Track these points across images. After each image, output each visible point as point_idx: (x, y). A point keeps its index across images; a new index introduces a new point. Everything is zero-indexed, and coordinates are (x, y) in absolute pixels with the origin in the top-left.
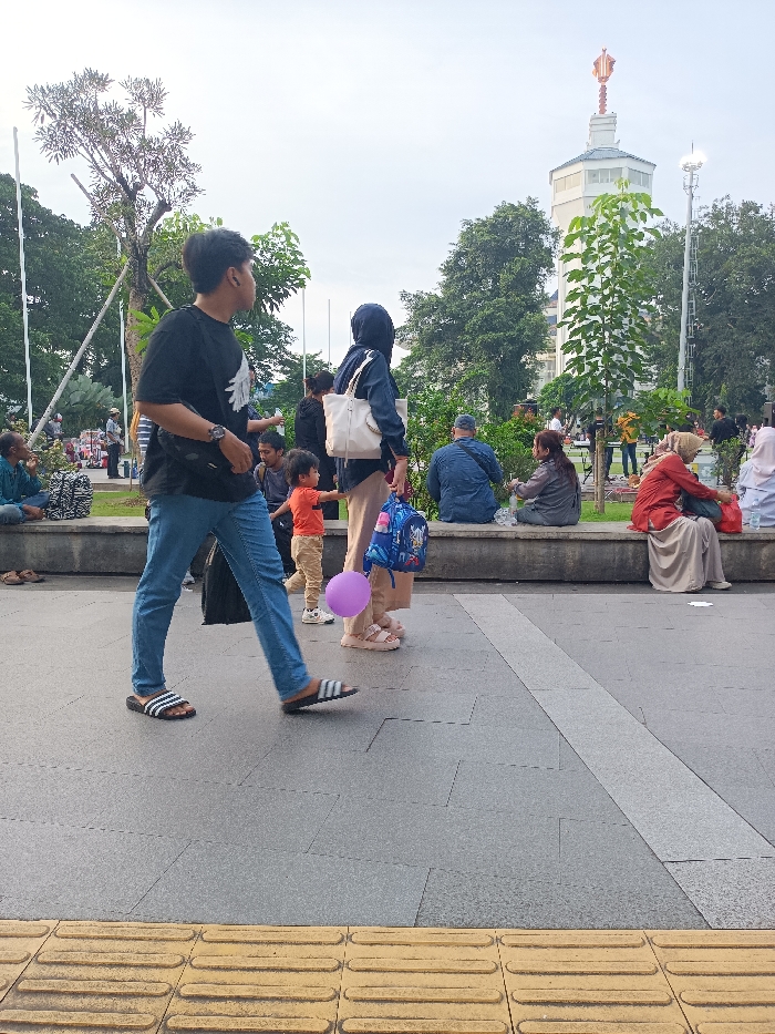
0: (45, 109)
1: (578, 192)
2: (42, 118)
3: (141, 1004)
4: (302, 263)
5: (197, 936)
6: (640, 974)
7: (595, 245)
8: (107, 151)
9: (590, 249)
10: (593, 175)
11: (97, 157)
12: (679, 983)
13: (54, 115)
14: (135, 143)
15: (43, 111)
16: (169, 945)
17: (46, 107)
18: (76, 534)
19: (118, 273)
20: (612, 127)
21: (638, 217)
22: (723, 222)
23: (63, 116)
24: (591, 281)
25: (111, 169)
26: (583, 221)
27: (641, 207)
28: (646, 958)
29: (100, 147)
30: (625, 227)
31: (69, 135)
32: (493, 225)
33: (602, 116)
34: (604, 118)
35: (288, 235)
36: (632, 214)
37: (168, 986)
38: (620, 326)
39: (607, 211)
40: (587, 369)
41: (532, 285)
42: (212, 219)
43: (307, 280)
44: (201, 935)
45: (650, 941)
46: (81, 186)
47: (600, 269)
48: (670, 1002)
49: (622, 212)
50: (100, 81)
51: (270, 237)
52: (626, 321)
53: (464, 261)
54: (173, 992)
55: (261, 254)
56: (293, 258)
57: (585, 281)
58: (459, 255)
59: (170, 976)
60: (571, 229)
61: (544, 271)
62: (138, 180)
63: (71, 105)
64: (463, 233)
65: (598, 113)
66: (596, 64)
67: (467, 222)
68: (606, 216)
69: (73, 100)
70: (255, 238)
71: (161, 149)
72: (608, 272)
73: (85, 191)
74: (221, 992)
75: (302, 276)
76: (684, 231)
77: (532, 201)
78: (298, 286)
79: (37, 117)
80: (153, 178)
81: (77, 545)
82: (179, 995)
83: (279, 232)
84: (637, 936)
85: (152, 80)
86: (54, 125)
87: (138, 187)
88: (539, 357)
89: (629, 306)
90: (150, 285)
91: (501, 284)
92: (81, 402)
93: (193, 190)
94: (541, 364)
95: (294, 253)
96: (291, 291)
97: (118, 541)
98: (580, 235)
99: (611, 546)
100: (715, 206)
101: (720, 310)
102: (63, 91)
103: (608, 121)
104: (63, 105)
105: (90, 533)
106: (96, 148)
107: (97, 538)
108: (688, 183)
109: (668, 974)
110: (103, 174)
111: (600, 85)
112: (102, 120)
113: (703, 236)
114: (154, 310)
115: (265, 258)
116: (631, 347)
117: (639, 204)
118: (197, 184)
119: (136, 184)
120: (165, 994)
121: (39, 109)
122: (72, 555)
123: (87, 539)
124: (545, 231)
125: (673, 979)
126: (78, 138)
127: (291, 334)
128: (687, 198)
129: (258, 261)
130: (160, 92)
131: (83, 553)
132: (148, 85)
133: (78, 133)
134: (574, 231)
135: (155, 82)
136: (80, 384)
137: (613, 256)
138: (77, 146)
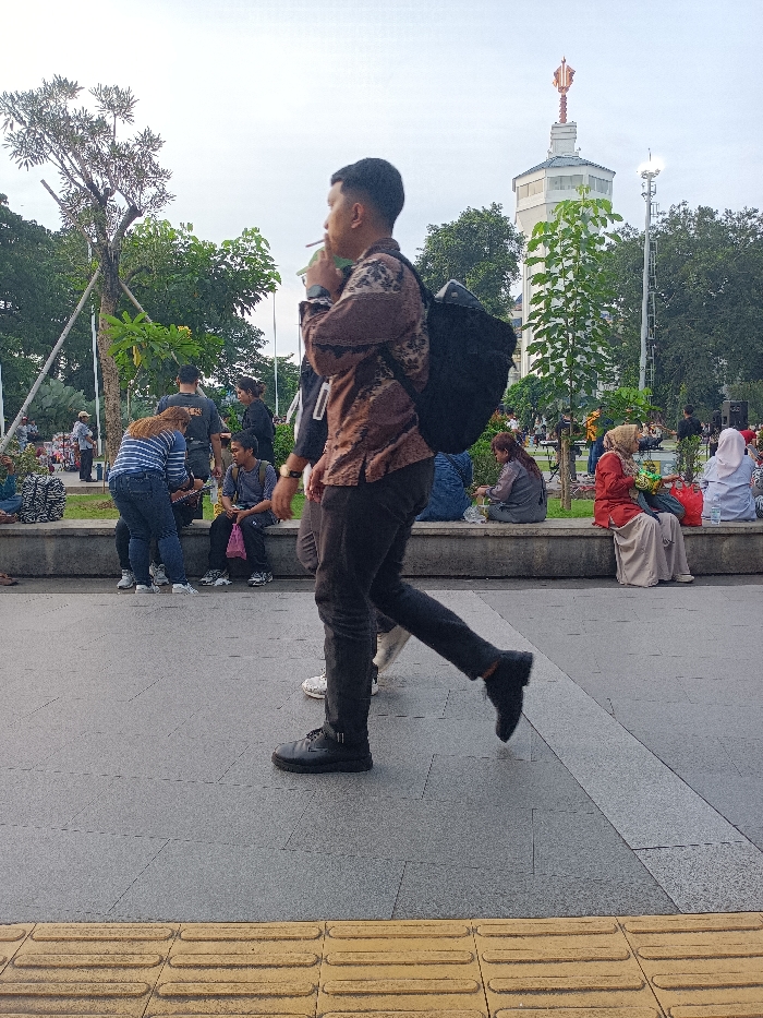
0: (14, 115)
1: (540, 198)
2: (11, 125)
3: (120, 1005)
4: (272, 267)
5: (175, 935)
6: (612, 960)
7: (558, 249)
8: (77, 157)
9: (553, 254)
10: (555, 182)
11: (67, 163)
12: (651, 968)
13: (24, 122)
14: (105, 150)
15: (12, 118)
16: (147, 945)
17: (16, 115)
18: (49, 536)
19: (89, 278)
20: (572, 135)
21: (599, 222)
22: (680, 227)
23: (32, 123)
24: (554, 284)
25: (80, 174)
26: (545, 226)
27: (602, 212)
28: (619, 944)
29: (70, 154)
30: (587, 232)
31: (39, 143)
32: (459, 231)
33: (564, 124)
34: (564, 128)
35: (259, 240)
36: (593, 220)
37: (146, 986)
38: (584, 327)
39: (568, 217)
40: (552, 369)
41: (497, 290)
42: (181, 225)
43: (277, 284)
44: (179, 934)
45: (622, 927)
46: (51, 193)
47: (564, 272)
48: (643, 987)
49: (584, 218)
50: (68, 88)
51: (241, 242)
52: (588, 322)
53: (430, 265)
54: (152, 991)
55: (232, 259)
56: (263, 262)
57: (548, 285)
58: (426, 260)
59: (149, 976)
60: (534, 235)
61: (509, 275)
62: (108, 186)
63: (40, 112)
64: (430, 238)
65: (559, 122)
66: (557, 74)
67: (433, 228)
68: (567, 221)
69: (42, 108)
70: (227, 243)
71: (131, 156)
72: (571, 276)
73: (55, 197)
75: (272, 280)
76: (642, 239)
77: (497, 207)
78: (268, 290)
79: (6, 124)
80: (124, 183)
81: (50, 547)
82: (158, 996)
83: (250, 237)
84: (607, 923)
85: (122, 87)
86: (24, 131)
87: (109, 193)
89: (591, 308)
90: (122, 290)
92: (54, 406)
93: (162, 198)
95: (264, 257)
96: (261, 295)
97: (90, 544)
98: (543, 240)
99: (576, 543)
100: (672, 213)
101: (679, 312)
102: (32, 99)
103: (568, 130)
104: (32, 111)
105: (62, 536)
106: (66, 154)
107: (70, 541)
108: (646, 190)
109: (640, 959)
110: (73, 180)
111: (560, 95)
112: (72, 127)
113: (661, 241)
114: (125, 315)
115: (236, 263)
116: (594, 348)
117: (600, 210)
118: (167, 190)
119: (106, 190)
120: (144, 994)
121: (8, 116)
122: (44, 557)
123: (60, 541)
124: (509, 236)
125: (644, 963)
126: (48, 144)
127: (262, 337)
128: (645, 205)
129: (229, 266)
130: (130, 100)
131: (57, 555)
132: (118, 93)
133: (47, 139)
134: (538, 236)
135: (125, 90)
136: (52, 388)
137: (575, 260)
138: (47, 152)
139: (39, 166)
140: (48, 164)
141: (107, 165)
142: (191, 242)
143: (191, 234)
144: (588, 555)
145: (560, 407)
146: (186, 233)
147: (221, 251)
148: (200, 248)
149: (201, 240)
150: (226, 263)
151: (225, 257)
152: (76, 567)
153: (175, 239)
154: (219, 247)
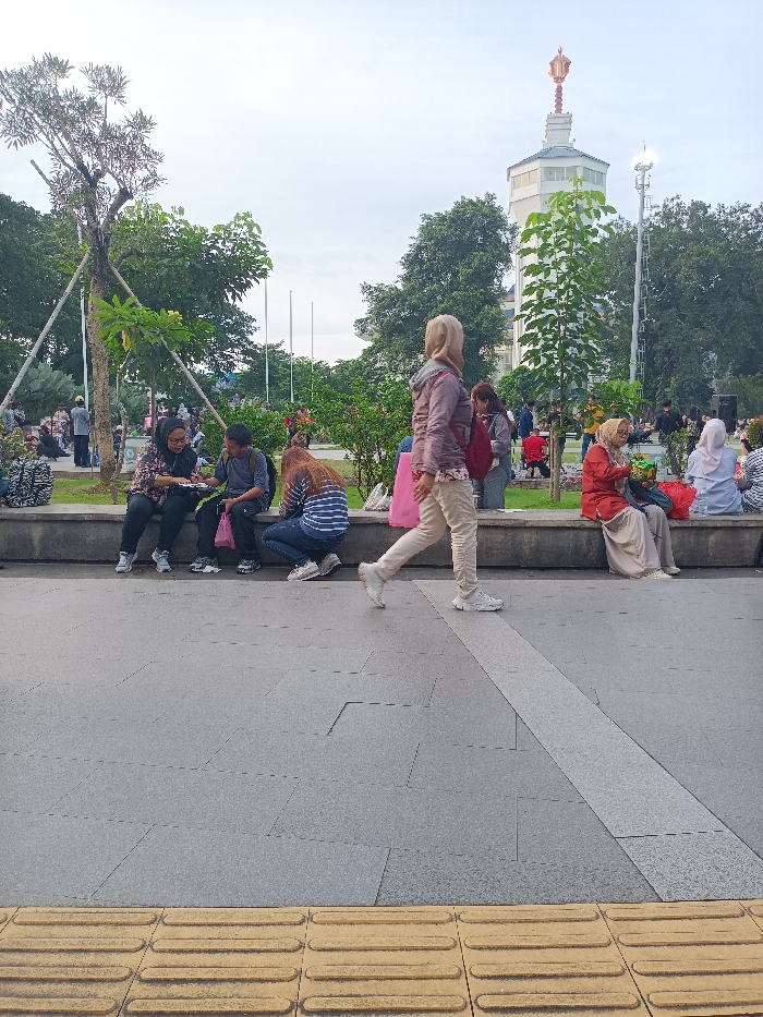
1: (534, 189)
3: (101, 990)
4: (264, 253)
5: (157, 920)
6: (594, 946)
7: (551, 241)
8: (67, 137)
9: (546, 245)
10: (549, 173)
11: (57, 144)
12: (632, 954)
13: (14, 101)
14: (97, 131)
16: (131, 929)
17: (5, 94)
18: (36, 521)
19: (79, 260)
20: (567, 126)
21: (592, 214)
22: (672, 221)
23: (22, 102)
24: (547, 275)
25: (70, 155)
26: (539, 217)
27: (595, 204)
28: (599, 930)
29: (61, 134)
30: (580, 223)
31: (29, 122)
32: (452, 220)
33: (559, 115)
34: (560, 120)
35: (251, 226)
36: (587, 211)
37: (128, 970)
38: (574, 319)
39: (562, 209)
40: (544, 361)
41: (489, 280)
42: (173, 209)
43: (269, 271)
44: (162, 918)
45: (604, 914)
46: (41, 173)
47: (556, 264)
48: (623, 973)
49: (577, 209)
50: (58, 66)
51: (233, 226)
52: (580, 314)
53: (424, 255)
54: (134, 975)
55: (223, 243)
56: (255, 248)
57: (541, 276)
58: (419, 248)
59: (130, 960)
60: (527, 225)
61: (502, 265)
62: (100, 168)
63: (30, 90)
64: (423, 227)
65: (554, 113)
66: (552, 64)
67: (428, 216)
68: (561, 212)
69: (32, 86)
70: (218, 228)
71: (123, 137)
72: (564, 267)
73: (44, 178)
74: (183, 974)
75: (264, 266)
76: (635, 232)
77: (491, 197)
78: (261, 276)
80: (114, 166)
81: (37, 533)
82: (142, 981)
83: (242, 222)
84: (588, 909)
85: (114, 67)
86: (13, 110)
87: (99, 175)
88: (497, 349)
89: (583, 300)
90: (112, 273)
91: (460, 277)
92: (42, 390)
93: (152, 181)
94: (499, 357)
95: (257, 243)
96: (253, 281)
97: (76, 530)
98: (538, 230)
99: (566, 533)
100: (665, 206)
101: (669, 307)
102: (22, 76)
103: (562, 121)
104: (22, 90)
105: (49, 521)
106: (56, 135)
107: (57, 526)
108: (640, 182)
109: (620, 946)
110: (63, 161)
111: (556, 85)
112: (63, 107)
113: (654, 235)
114: (115, 299)
115: (227, 248)
116: (586, 340)
117: (593, 200)
118: (158, 173)
119: (96, 171)
120: (126, 978)
122: (31, 541)
123: (47, 526)
124: (502, 226)
125: (625, 950)
126: (36, 123)
127: (253, 324)
128: (639, 197)
129: (220, 251)
130: (122, 80)
131: (43, 539)
132: (109, 73)
133: (37, 119)
134: (531, 227)
135: (116, 71)
136: (40, 371)
137: (569, 250)
138: (37, 132)
139: (28, 146)
140: (37, 144)
141: (97, 146)
142: (182, 226)
143: (182, 218)
144: (576, 546)
145: (551, 399)
146: (178, 217)
147: (213, 235)
148: (191, 232)
149: (192, 224)
150: (218, 248)
151: (216, 241)
152: (63, 552)
153: (166, 223)
154: (210, 232)
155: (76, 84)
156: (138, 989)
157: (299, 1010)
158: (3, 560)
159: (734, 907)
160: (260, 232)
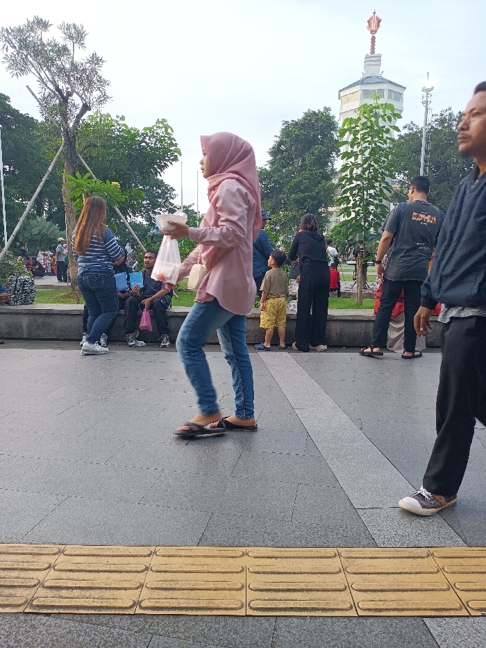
0: (9, 42)
1: (357, 105)
2: (7, 49)
3: (19, 592)
4: (176, 145)
5: (60, 552)
6: (330, 573)
7: (359, 136)
8: (49, 70)
9: (356, 139)
10: (366, 93)
11: (43, 75)
12: (351, 578)
13: (15, 47)
14: (68, 66)
15: (7, 44)
16: (43, 557)
17: (10, 42)
18: (24, 314)
19: (57, 150)
20: (378, 63)
21: (386, 119)
22: (446, 125)
23: (20, 48)
24: (356, 159)
25: (51, 82)
26: (351, 120)
27: (388, 112)
28: (336, 564)
29: (45, 68)
30: (378, 125)
31: (25, 61)
32: (302, 125)
33: (373, 55)
34: (373, 58)
35: (167, 127)
36: (383, 117)
37: (37, 581)
38: (374, 187)
39: (366, 115)
40: (353, 215)
41: (326, 164)
42: (117, 117)
43: (179, 157)
44: (63, 552)
45: (340, 555)
46: (33, 94)
47: (362, 152)
48: (345, 589)
49: (376, 116)
50: (44, 25)
51: (155, 128)
52: (377, 184)
53: (283, 147)
54: (40, 584)
55: (150, 139)
56: (169, 142)
57: (352, 159)
58: (280, 143)
59: (40, 576)
60: (344, 125)
61: (334, 154)
62: (70, 90)
63: (26, 40)
64: (283, 129)
65: (369, 54)
66: (369, 22)
67: (286, 122)
68: (366, 118)
69: (27, 38)
70: (145, 129)
71: (84, 70)
72: (367, 154)
73: (36, 98)
74: (70, 584)
75: (176, 154)
76: (421, 132)
77: (327, 109)
78: (173, 160)
79: (3, 48)
80: (79, 89)
81: (25, 321)
82: (44, 587)
83: (161, 125)
84: (331, 551)
85: (78, 24)
86: (15, 53)
87: (69, 94)
88: (330, 209)
89: (379, 175)
90: (78, 158)
91: (307, 162)
92: (39, 234)
93: (104, 98)
94: (331, 213)
95: (170, 139)
96: (168, 163)
97: (50, 320)
98: (350, 130)
99: (359, 325)
100: (442, 115)
101: (444, 181)
102: (20, 31)
103: (375, 59)
104: (20, 40)
105: (33, 314)
106: (42, 69)
107: (37, 317)
108: (425, 99)
109: (346, 573)
110: (46, 85)
111: (371, 36)
112: (46, 51)
113: (433, 134)
114: (78, 174)
115: (152, 142)
116: (381, 201)
117: (387, 110)
118: (107, 93)
119: (68, 93)
120: (35, 586)
121: (5, 43)
122: (21, 327)
123: (32, 318)
124: (334, 129)
125: (349, 576)
126: (30, 62)
127: (174, 193)
128: (424, 109)
129: (147, 144)
130: (83, 33)
131: (29, 326)
132: (75, 28)
133: (30, 59)
134: (346, 127)
135: (80, 26)
136: (38, 222)
137: (370, 143)
138: (30, 67)
139: (24, 77)
140: (30, 75)
141: (68, 77)
142: (123, 127)
143: (123, 122)
144: (365, 333)
145: (357, 239)
146: (121, 122)
147: (143, 134)
148: (129, 132)
149: (130, 127)
150: (146, 142)
151: (145, 138)
152: (41, 333)
153: (113, 126)
154: (141, 131)
155: (54, 36)
156: (41, 592)
157: (138, 606)
158: (2, 338)
159: (423, 552)
160: (173, 132)
